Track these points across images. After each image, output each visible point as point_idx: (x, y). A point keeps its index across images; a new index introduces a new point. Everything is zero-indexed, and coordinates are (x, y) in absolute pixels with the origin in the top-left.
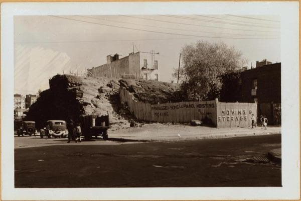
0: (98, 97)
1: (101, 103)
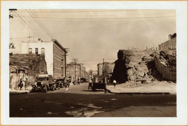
0: (140, 63)
1: (140, 67)
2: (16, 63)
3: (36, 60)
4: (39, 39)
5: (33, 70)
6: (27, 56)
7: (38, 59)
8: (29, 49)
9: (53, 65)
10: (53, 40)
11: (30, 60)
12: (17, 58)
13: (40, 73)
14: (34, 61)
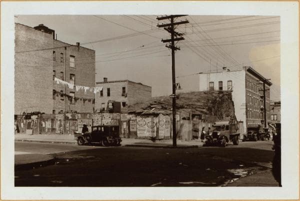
2: (189, 105)
3: (217, 99)
4: (224, 68)
5: (213, 114)
6: (205, 95)
7: (221, 98)
8: (210, 83)
9: (246, 106)
10: (245, 67)
11: (208, 100)
12: (192, 98)
13: (224, 119)
14: (214, 102)
